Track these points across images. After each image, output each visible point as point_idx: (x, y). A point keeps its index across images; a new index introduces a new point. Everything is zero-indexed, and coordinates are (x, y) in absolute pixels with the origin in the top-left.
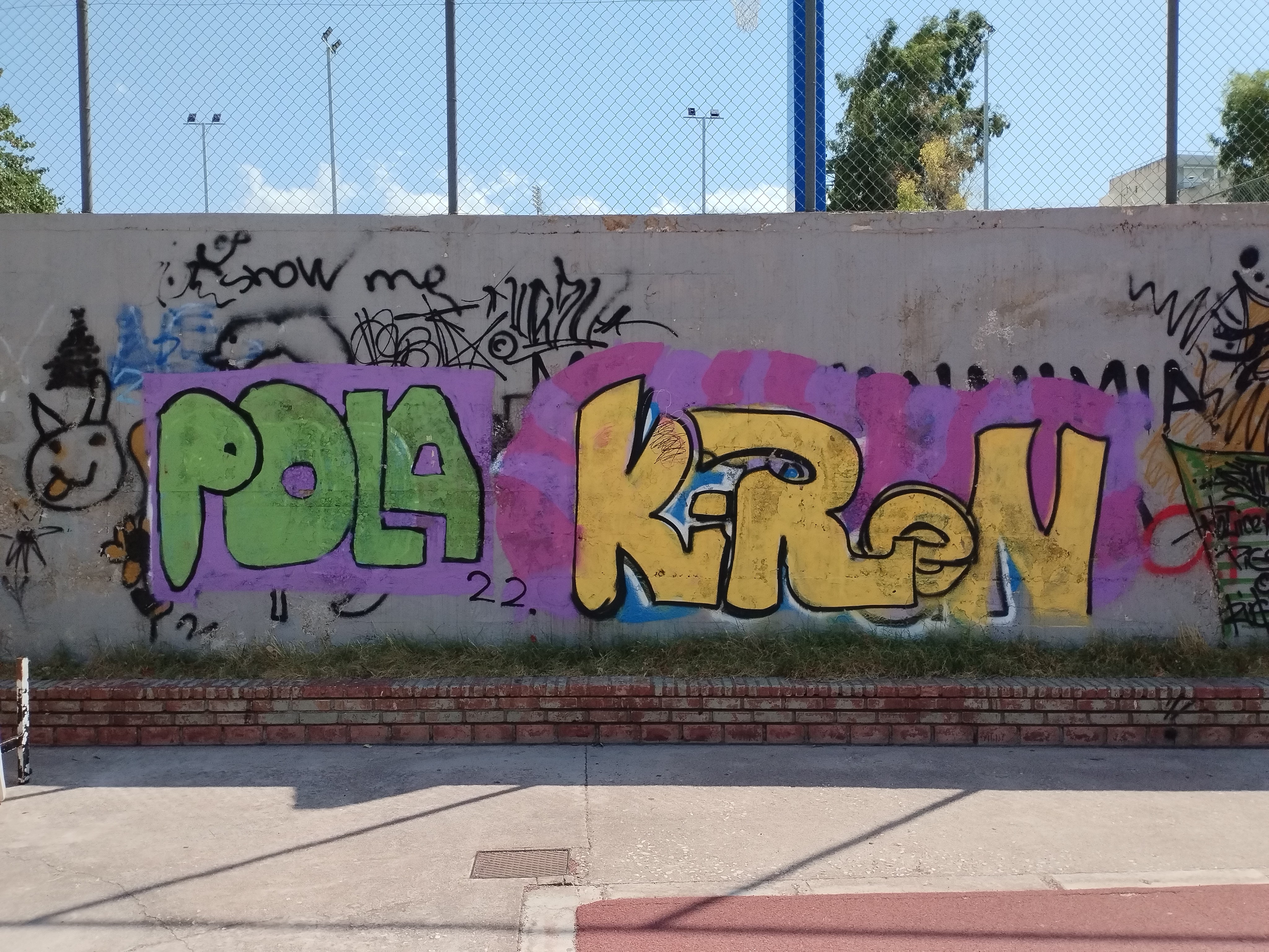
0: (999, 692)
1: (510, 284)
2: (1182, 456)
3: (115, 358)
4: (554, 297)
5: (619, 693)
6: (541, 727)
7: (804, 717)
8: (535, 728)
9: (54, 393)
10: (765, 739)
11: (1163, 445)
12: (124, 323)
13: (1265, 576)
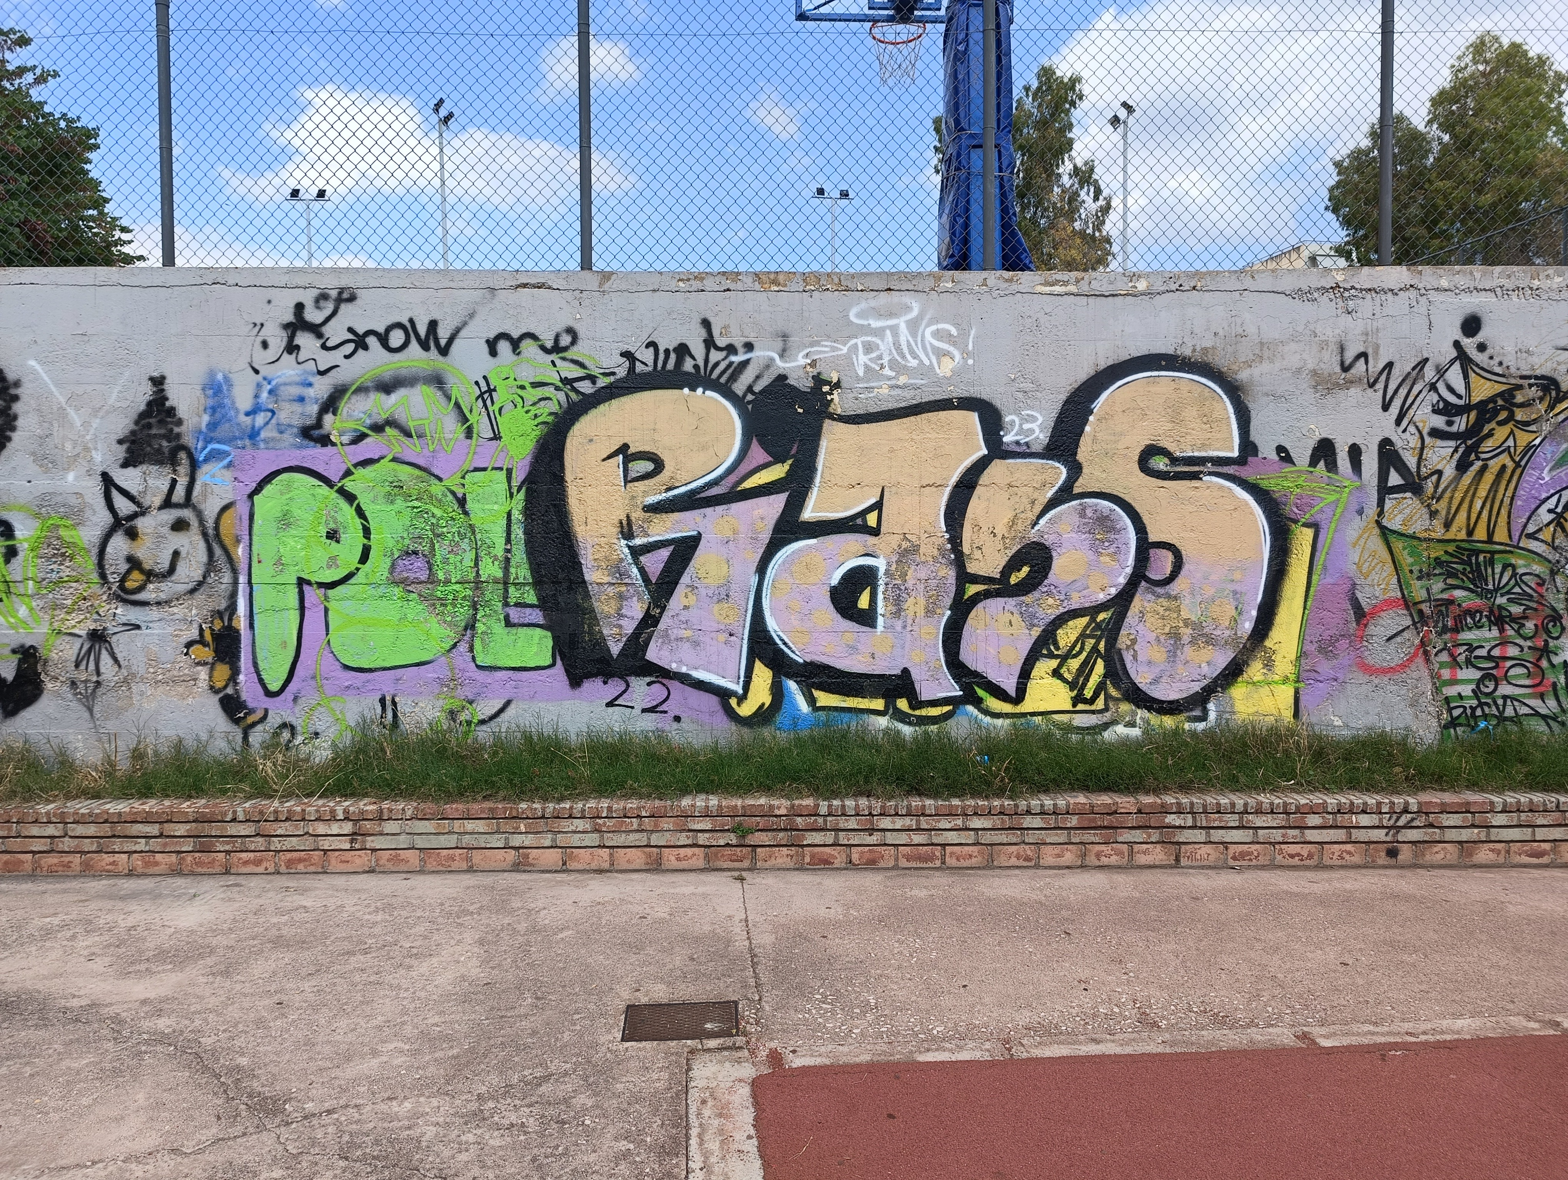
0: (1205, 806)
1: (651, 349)
2: (1398, 545)
3: (200, 432)
4: (701, 363)
5: (777, 812)
6: (689, 851)
7: (987, 837)
8: (682, 851)
9: (130, 471)
10: (943, 863)
11: (1376, 531)
12: (210, 392)
13: (1487, 676)
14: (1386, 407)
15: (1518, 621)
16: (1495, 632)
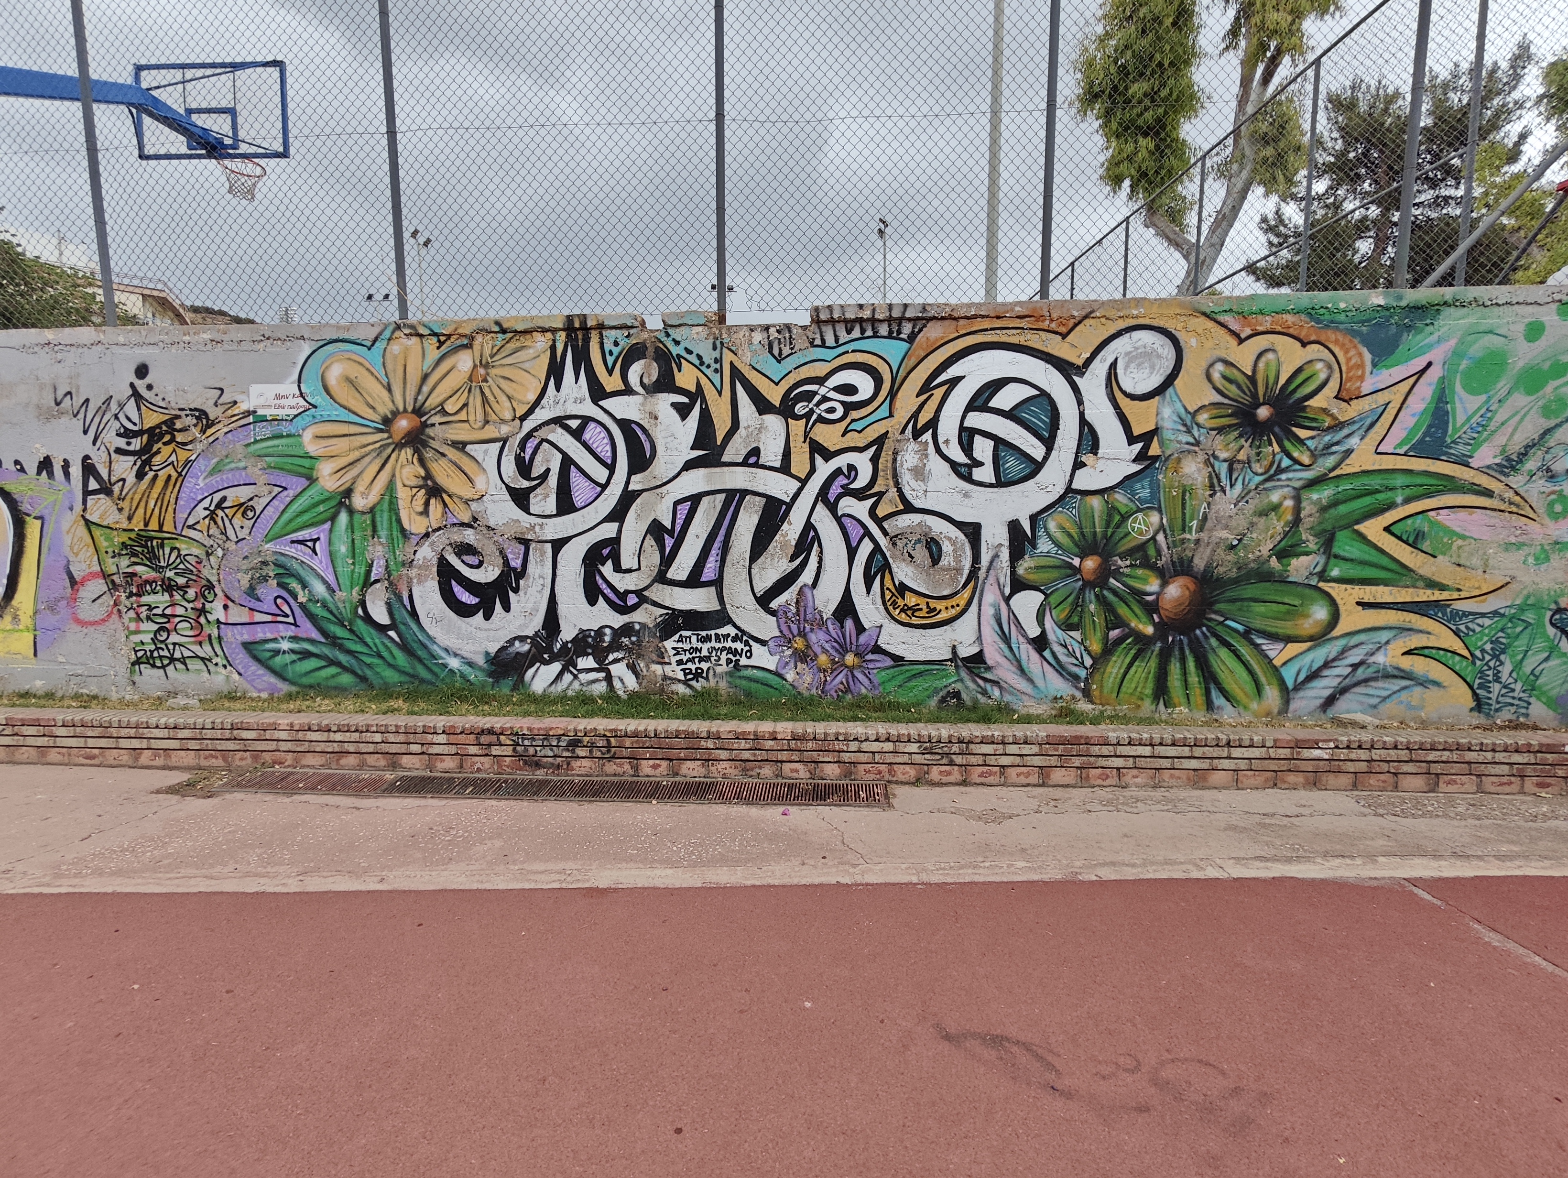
2: (97, 532)
11: (82, 522)
13: (162, 629)
14: (85, 432)
15: (183, 589)
16: (167, 596)
